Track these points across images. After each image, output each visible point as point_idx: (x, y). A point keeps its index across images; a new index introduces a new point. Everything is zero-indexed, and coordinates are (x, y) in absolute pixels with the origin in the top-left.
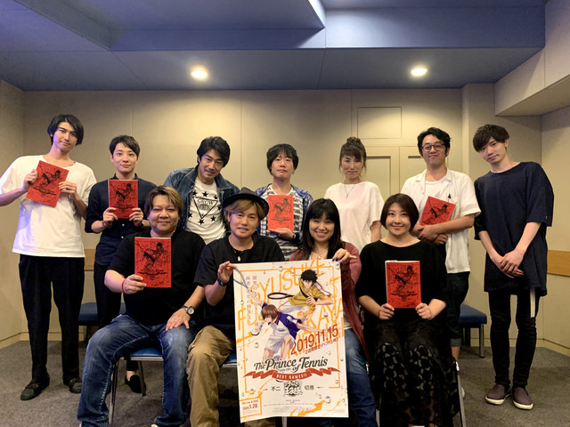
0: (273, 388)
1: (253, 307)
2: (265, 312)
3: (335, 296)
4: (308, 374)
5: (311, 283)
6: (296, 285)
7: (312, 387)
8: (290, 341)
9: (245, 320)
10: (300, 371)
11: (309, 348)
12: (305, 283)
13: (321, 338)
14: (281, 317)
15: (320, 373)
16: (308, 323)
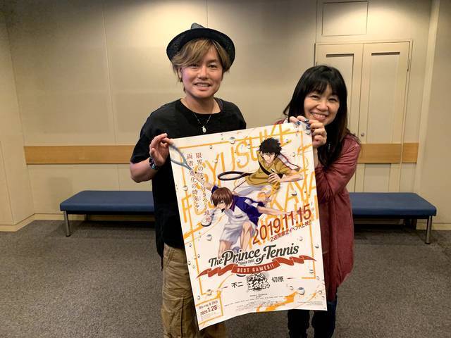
0: (234, 285)
1: (200, 194)
2: (216, 197)
3: (305, 170)
4: (275, 264)
5: (273, 156)
6: (254, 160)
7: (281, 279)
8: (250, 229)
9: (192, 210)
10: (265, 261)
11: (274, 234)
12: (265, 156)
13: (290, 221)
14: (237, 201)
15: (290, 262)
16: (271, 205)
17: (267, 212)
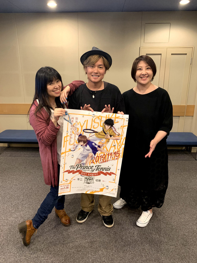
0: (78, 179)
1: (73, 136)
2: (80, 139)
3: (122, 136)
4: (99, 174)
5: (110, 127)
6: (101, 126)
7: (100, 180)
8: (92, 156)
9: (68, 142)
10: (95, 172)
11: (102, 161)
12: (106, 126)
13: (110, 156)
14: (88, 142)
15: (105, 174)
17: (101, 151)
